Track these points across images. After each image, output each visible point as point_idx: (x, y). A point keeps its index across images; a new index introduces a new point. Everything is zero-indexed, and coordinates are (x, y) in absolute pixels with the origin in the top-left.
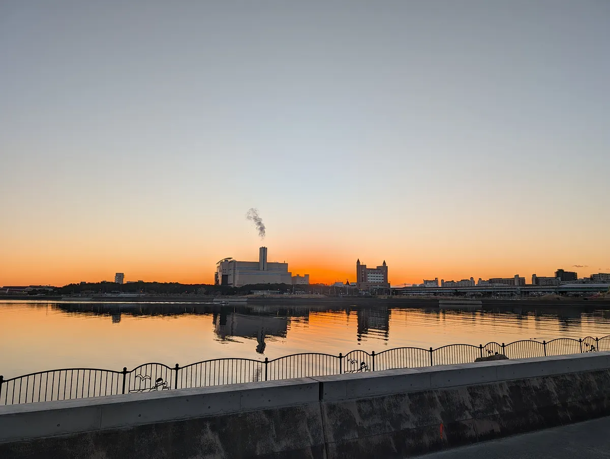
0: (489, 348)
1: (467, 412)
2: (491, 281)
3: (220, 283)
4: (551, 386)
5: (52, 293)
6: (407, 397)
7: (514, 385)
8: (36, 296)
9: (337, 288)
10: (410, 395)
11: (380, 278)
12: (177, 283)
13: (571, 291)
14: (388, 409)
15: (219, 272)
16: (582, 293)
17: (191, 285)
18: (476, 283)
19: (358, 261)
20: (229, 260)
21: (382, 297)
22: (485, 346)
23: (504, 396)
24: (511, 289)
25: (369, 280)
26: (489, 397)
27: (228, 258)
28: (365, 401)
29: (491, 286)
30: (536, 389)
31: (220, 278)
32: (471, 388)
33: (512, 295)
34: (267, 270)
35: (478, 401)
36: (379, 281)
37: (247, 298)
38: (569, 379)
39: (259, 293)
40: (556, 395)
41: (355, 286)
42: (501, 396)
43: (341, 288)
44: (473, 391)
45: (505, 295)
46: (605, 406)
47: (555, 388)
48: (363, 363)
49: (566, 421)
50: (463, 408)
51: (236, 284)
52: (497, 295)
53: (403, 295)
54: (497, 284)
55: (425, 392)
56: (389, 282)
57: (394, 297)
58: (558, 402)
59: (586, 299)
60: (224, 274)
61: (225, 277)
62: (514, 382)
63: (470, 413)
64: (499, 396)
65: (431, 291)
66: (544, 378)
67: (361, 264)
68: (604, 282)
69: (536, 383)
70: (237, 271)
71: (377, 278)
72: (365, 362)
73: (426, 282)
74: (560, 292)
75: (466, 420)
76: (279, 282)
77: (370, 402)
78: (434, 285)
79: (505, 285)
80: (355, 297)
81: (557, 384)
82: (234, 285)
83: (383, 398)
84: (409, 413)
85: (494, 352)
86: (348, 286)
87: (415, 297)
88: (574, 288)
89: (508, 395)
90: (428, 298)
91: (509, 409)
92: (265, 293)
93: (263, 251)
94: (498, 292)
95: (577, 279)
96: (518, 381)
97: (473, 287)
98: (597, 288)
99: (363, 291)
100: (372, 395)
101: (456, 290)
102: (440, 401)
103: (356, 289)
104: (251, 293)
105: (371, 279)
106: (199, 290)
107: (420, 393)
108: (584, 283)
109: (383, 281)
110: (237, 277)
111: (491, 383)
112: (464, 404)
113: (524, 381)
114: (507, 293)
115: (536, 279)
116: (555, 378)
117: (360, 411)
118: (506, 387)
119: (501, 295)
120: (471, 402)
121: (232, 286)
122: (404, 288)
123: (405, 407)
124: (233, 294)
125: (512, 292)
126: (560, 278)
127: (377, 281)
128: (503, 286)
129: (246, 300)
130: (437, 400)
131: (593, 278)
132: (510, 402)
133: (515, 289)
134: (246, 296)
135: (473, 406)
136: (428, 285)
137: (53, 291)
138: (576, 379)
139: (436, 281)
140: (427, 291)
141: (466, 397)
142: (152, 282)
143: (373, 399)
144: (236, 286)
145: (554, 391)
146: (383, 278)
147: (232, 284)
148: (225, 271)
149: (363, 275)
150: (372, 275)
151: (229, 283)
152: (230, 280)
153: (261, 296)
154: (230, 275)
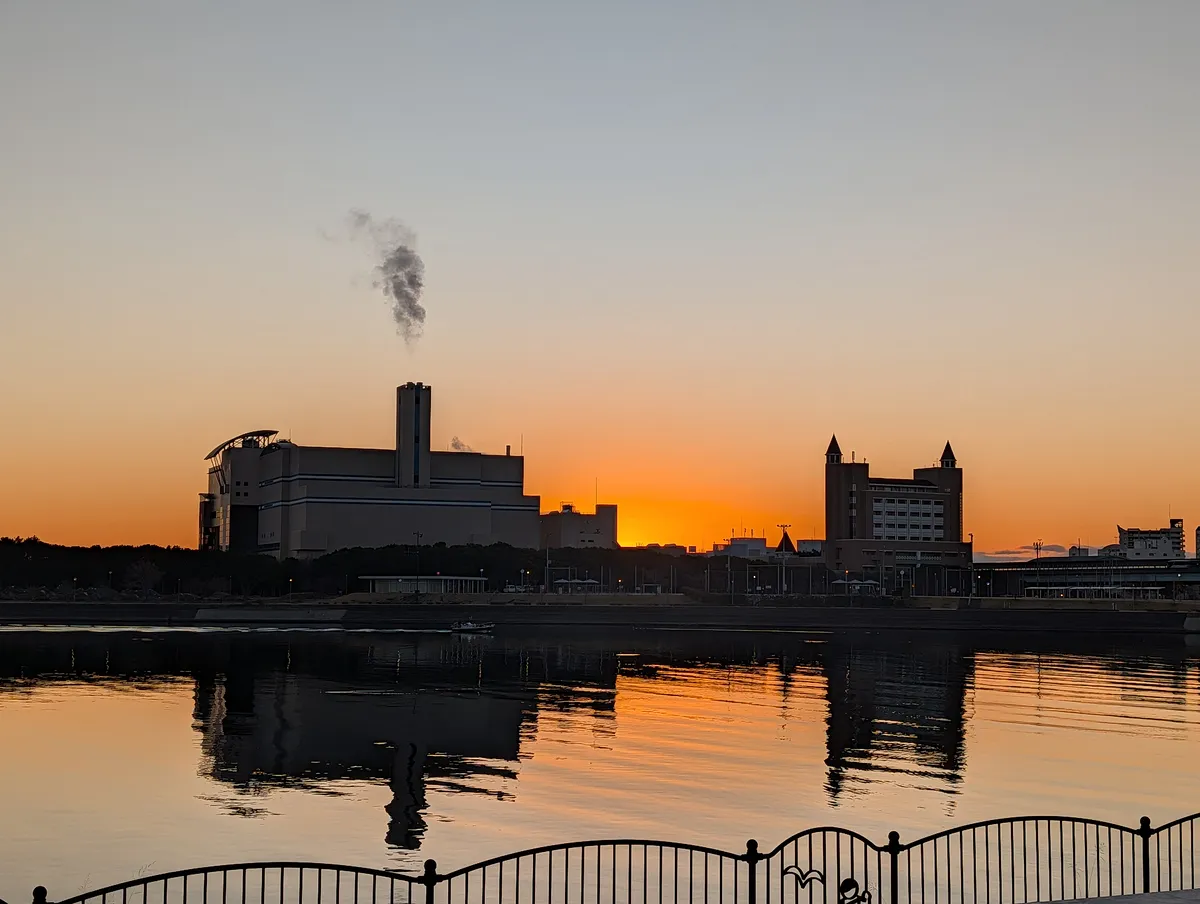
3: (224, 540)
9: (740, 563)
11: (926, 521)
12: (33, 543)
15: (217, 492)
17: (96, 549)
19: (834, 449)
20: (263, 442)
21: (936, 603)
25: (877, 531)
27: (258, 434)
31: (223, 521)
34: (433, 485)
36: (924, 532)
37: (345, 606)
39: (396, 587)
41: (816, 554)
43: (759, 565)
51: (295, 544)
53: (1029, 593)
56: (966, 539)
57: (990, 602)
60: (243, 501)
61: (245, 517)
65: (1152, 578)
67: (846, 459)
70: (299, 492)
71: (915, 520)
73: (1129, 536)
76: (486, 538)
78: (1164, 549)
80: (819, 601)
82: (287, 550)
86: (788, 556)
87: (1080, 603)
90: (1136, 604)
92: (424, 589)
93: (414, 401)
99: (852, 575)
103: (821, 569)
104: (362, 587)
105: (887, 523)
106: (133, 570)
109: (940, 533)
110: (299, 515)
121: (277, 554)
122: (1032, 563)
124: (282, 590)
127: (916, 532)
129: (339, 614)
134: (339, 600)
136: (1139, 551)
139: (1174, 531)
140: (1132, 578)
144: (295, 555)
146: (940, 521)
147: (275, 546)
148: (242, 489)
149: (851, 507)
150: (891, 507)
151: (261, 542)
152: (269, 529)
153: (406, 597)
154: (268, 506)
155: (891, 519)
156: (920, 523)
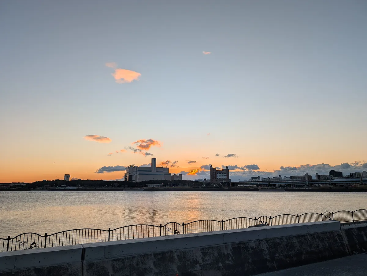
0: (261, 219)
1: (198, 265)
2: (291, 177)
3: (128, 180)
4: (264, 246)
5: (25, 187)
6: (153, 256)
7: (236, 246)
8: (15, 189)
9: (198, 182)
10: (155, 255)
12: (101, 180)
13: (339, 183)
14: (136, 265)
15: (127, 173)
16: (345, 184)
17: (110, 181)
18: (283, 179)
19: (211, 166)
20: (133, 166)
22: (259, 218)
23: (228, 253)
24: (303, 182)
25: (217, 178)
26: (216, 254)
28: (118, 260)
29: (291, 181)
30: (252, 248)
31: (128, 177)
32: (203, 249)
33: (303, 186)
34: (156, 172)
35: (207, 257)
36: (224, 178)
38: (278, 241)
40: (267, 252)
41: (209, 181)
42: (226, 253)
43: (201, 182)
44: (204, 252)
45: (299, 186)
46: (303, 258)
47: (267, 247)
48: (176, 230)
49: (272, 269)
50: (195, 262)
51: (137, 180)
52: (294, 186)
53: (238, 186)
54: (295, 180)
55: (168, 252)
56: (230, 179)
57: (233, 187)
58: (268, 256)
59: (347, 188)
61: (131, 176)
62: (237, 244)
63: (200, 265)
64: (224, 254)
65: (255, 184)
66: (259, 241)
67: (213, 168)
68: (358, 178)
69: (253, 245)
70: (138, 173)
71: (222, 176)
72: (178, 230)
73: (253, 178)
74: (332, 184)
75: (196, 270)
76: (163, 179)
77: (123, 260)
78: (257, 180)
79: (299, 180)
80: (209, 188)
81: (269, 245)
82: (136, 181)
83: (133, 258)
84: (152, 266)
85: (264, 222)
86: (205, 181)
87: (245, 187)
88: (340, 181)
89: (231, 253)
90: (253, 187)
91: (230, 262)
92: (154, 187)
93: (154, 160)
94: (295, 184)
95: (342, 176)
96: (239, 243)
97: (280, 181)
98: (354, 181)
99: (214, 184)
100: (124, 255)
101: (269, 183)
102: (178, 258)
103: (210, 183)
104: (146, 186)
105: (219, 177)
106: (115, 184)
107: (163, 253)
108: (346, 178)
109: (226, 178)
110: (138, 176)
111: (219, 245)
112: (196, 260)
113: (244, 243)
114: (300, 185)
115: (318, 176)
116: (268, 241)
117: (113, 267)
118: (230, 247)
119: (297, 186)
120: (202, 258)
121: (135, 182)
123: (150, 263)
124: (135, 187)
125: (303, 184)
126: (332, 176)
127: (222, 178)
128: (298, 181)
130: (176, 258)
131: (352, 175)
132: (232, 257)
133: (305, 182)
134: (143, 188)
135: (203, 261)
136: (254, 180)
137: (25, 186)
138: (283, 241)
139: (259, 177)
140: (252, 184)
141: (198, 255)
142: (86, 180)
143: (125, 259)
144: (137, 182)
145: (266, 249)
146: (226, 176)
147: (135, 181)
148: (130, 173)
149: (214, 174)
150: (219, 174)
151: (133, 180)
152: (134, 178)
153: (152, 187)
154: (134, 175)
155: (219, 176)
156: (224, 176)
